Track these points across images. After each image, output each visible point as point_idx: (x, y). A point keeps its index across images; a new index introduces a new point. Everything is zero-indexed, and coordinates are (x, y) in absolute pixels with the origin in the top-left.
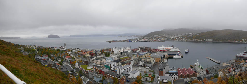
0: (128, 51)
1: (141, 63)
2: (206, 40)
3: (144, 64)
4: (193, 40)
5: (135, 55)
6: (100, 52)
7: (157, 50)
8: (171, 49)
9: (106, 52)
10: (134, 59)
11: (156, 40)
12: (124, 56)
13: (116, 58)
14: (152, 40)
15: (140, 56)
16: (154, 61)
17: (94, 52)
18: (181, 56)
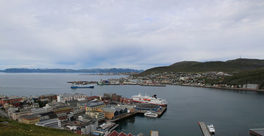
0: (79, 100)
2: (242, 86)
3: (85, 119)
4: (217, 85)
5: (83, 107)
6: (33, 101)
7: (129, 101)
8: (152, 100)
9: (42, 100)
10: (76, 112)
11: (152, 82)
12: (65, 107)
13: (51, 109)
14: (146, 82)
15: (89, 108)
16: (101, 117)
17: (22, 101)
18: (158, 113)
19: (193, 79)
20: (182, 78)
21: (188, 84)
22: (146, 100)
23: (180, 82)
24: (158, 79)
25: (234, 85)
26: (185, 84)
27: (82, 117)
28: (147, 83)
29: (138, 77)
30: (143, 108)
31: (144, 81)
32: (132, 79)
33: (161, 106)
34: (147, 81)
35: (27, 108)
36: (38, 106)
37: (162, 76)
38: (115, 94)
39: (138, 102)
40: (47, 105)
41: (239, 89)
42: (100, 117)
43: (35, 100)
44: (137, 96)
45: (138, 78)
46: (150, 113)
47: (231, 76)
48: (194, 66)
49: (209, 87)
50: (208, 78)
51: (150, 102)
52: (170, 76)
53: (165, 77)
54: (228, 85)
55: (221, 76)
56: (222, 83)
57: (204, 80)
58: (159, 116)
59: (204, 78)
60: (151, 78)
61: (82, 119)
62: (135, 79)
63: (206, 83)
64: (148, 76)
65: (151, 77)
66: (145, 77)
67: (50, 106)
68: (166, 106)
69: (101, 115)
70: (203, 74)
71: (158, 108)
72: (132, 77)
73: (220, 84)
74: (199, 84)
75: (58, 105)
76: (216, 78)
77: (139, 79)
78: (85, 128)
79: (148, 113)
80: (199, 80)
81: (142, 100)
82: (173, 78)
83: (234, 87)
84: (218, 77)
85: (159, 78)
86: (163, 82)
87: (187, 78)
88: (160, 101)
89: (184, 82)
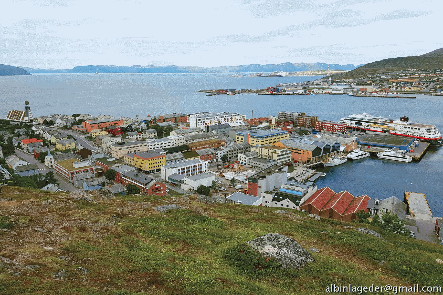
1: (242, 159)
3: (251, 161)
5: (243, 137)
6: (144, 126)
10: (230, 146)
11: (380, 89)
12: (208, 137)
13: (183, 141)
14: (366, 90)
15: (255, 140)
16: (284, 158)
17: (125, 126)
18: (411, 154)
24: (393, 82)
27: (246, 157)
28: (368, 90)
29: (345, 80)
31: (359, 87)
32: (330, 83)
34: (370, 88)
36: (155, 134)
37: (403, 77)
38: (303, 114)
40: (173, 133)
42: (282, 159)
45: (346, 82)
52: (425, 77)
53: (413, 78)
58: (416, 161)
60: (376, 81)
61: (246, 160)
62: (337, 82)
64: (369, 78)
65: (377, 78)
66: (361, 80)
67: (178, 134)
69: (285, 154)
71: (410, 145)
72: (330, 79)
75: (193, 133)
77: (349, 82)
78: (265, 180)
79: (388, 153)
82: (434, 81)
85: (396, 81)
86: (407, 89)
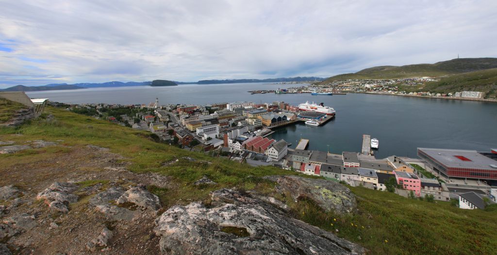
0: (246, 108)
2: (454, 94)
4: (415, 94)
5: (246, 114)
6: (205, 109)
7: (294, 109)
8: (318, 109)
9: (212, 108)
10: (237, 118)
11: (332, 90)
12: (230, 114)
13: (217, 116)
14: (325, 90)
15: (251, 115)
17: (195, 109)
18: (319, 122)
19: (382, 87)
20: (367, 86)
21: (375, 92)
22: (312, 108)
23: (365, 90)
24: (339, 87)
25: (441, 93)
26: (369, 92)
27: (241, 123)
29: (319, 86)
30: (306, 116)
31: (323, 89)
32: (312, 87)
33: (326, 114)
34: (327, 90)
35: (198, 115)
36: (208, 113)
37: (344, 84)
38: (283, 102)
39: (304, 110)
40: (215, 112)
41: (448, 97)
42: (257, 124)
43: (207, 108)
44: (304, 104)
46: (310, 122)
47: (438, 82)
48: (387, 71)
49: (404, 95)
50: (403, 85)
51: (316, 111)
52: (354, 84)
53: (349, 84)
54: (431, 93)
55: (421, 82)
56: (422, 91)
57: (396, 87)
58: (321, 125)
59: (397, 85)
61: (241, 125)
63: (399, 91)
64: (330, 84)
65: (333, 85)
66: (326, 85)
67: (217, 113)
68: (333, 115)
69: (259, 122)
70: (399, 80)
71: (322, 117)
73: (419, 92)
74: (390, 92)
75: (224, 112)
76: (413, 85)
78: (231, 133)
79: (309, 122)
80: (390, 87)
81: (309, 109)
82: (357, 86)
83: (441, 95)
84: (417, 83)
85: (341, 86)
86: (344, 90)
87: (375, 84)
88: (327, 110)
89: (369, 89)
